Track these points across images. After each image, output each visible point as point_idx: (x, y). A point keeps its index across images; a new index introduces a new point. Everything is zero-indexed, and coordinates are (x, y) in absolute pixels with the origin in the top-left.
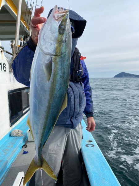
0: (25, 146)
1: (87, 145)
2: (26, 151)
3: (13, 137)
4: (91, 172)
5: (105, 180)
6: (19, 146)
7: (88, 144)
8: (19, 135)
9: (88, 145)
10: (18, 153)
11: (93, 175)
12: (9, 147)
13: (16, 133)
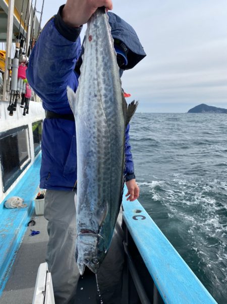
0: (32, 222)
1: (134, 218)
2: (36, 231)
3: (11, 210)
4: (149, 257)
5: (170, 266)
6: (23, 224)
7: (137, 216)
8: (20, 205)
9: (136, 218)
10: (23, 234)
11: (153, 260)
12: (7, 225)
13: (14, 202)
